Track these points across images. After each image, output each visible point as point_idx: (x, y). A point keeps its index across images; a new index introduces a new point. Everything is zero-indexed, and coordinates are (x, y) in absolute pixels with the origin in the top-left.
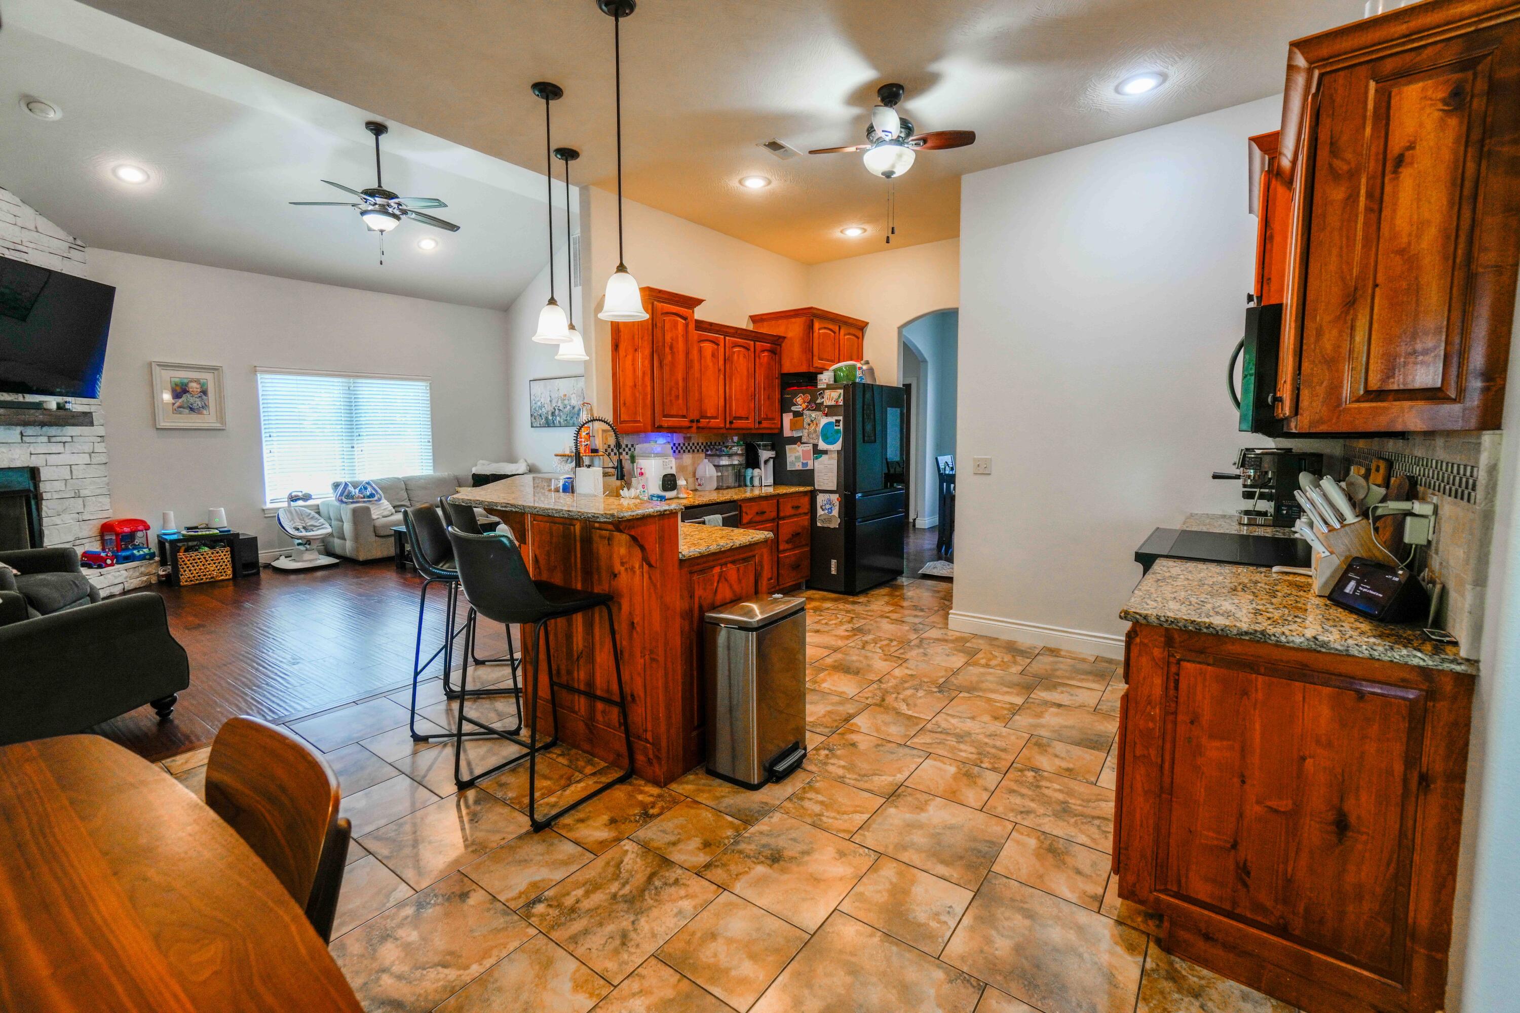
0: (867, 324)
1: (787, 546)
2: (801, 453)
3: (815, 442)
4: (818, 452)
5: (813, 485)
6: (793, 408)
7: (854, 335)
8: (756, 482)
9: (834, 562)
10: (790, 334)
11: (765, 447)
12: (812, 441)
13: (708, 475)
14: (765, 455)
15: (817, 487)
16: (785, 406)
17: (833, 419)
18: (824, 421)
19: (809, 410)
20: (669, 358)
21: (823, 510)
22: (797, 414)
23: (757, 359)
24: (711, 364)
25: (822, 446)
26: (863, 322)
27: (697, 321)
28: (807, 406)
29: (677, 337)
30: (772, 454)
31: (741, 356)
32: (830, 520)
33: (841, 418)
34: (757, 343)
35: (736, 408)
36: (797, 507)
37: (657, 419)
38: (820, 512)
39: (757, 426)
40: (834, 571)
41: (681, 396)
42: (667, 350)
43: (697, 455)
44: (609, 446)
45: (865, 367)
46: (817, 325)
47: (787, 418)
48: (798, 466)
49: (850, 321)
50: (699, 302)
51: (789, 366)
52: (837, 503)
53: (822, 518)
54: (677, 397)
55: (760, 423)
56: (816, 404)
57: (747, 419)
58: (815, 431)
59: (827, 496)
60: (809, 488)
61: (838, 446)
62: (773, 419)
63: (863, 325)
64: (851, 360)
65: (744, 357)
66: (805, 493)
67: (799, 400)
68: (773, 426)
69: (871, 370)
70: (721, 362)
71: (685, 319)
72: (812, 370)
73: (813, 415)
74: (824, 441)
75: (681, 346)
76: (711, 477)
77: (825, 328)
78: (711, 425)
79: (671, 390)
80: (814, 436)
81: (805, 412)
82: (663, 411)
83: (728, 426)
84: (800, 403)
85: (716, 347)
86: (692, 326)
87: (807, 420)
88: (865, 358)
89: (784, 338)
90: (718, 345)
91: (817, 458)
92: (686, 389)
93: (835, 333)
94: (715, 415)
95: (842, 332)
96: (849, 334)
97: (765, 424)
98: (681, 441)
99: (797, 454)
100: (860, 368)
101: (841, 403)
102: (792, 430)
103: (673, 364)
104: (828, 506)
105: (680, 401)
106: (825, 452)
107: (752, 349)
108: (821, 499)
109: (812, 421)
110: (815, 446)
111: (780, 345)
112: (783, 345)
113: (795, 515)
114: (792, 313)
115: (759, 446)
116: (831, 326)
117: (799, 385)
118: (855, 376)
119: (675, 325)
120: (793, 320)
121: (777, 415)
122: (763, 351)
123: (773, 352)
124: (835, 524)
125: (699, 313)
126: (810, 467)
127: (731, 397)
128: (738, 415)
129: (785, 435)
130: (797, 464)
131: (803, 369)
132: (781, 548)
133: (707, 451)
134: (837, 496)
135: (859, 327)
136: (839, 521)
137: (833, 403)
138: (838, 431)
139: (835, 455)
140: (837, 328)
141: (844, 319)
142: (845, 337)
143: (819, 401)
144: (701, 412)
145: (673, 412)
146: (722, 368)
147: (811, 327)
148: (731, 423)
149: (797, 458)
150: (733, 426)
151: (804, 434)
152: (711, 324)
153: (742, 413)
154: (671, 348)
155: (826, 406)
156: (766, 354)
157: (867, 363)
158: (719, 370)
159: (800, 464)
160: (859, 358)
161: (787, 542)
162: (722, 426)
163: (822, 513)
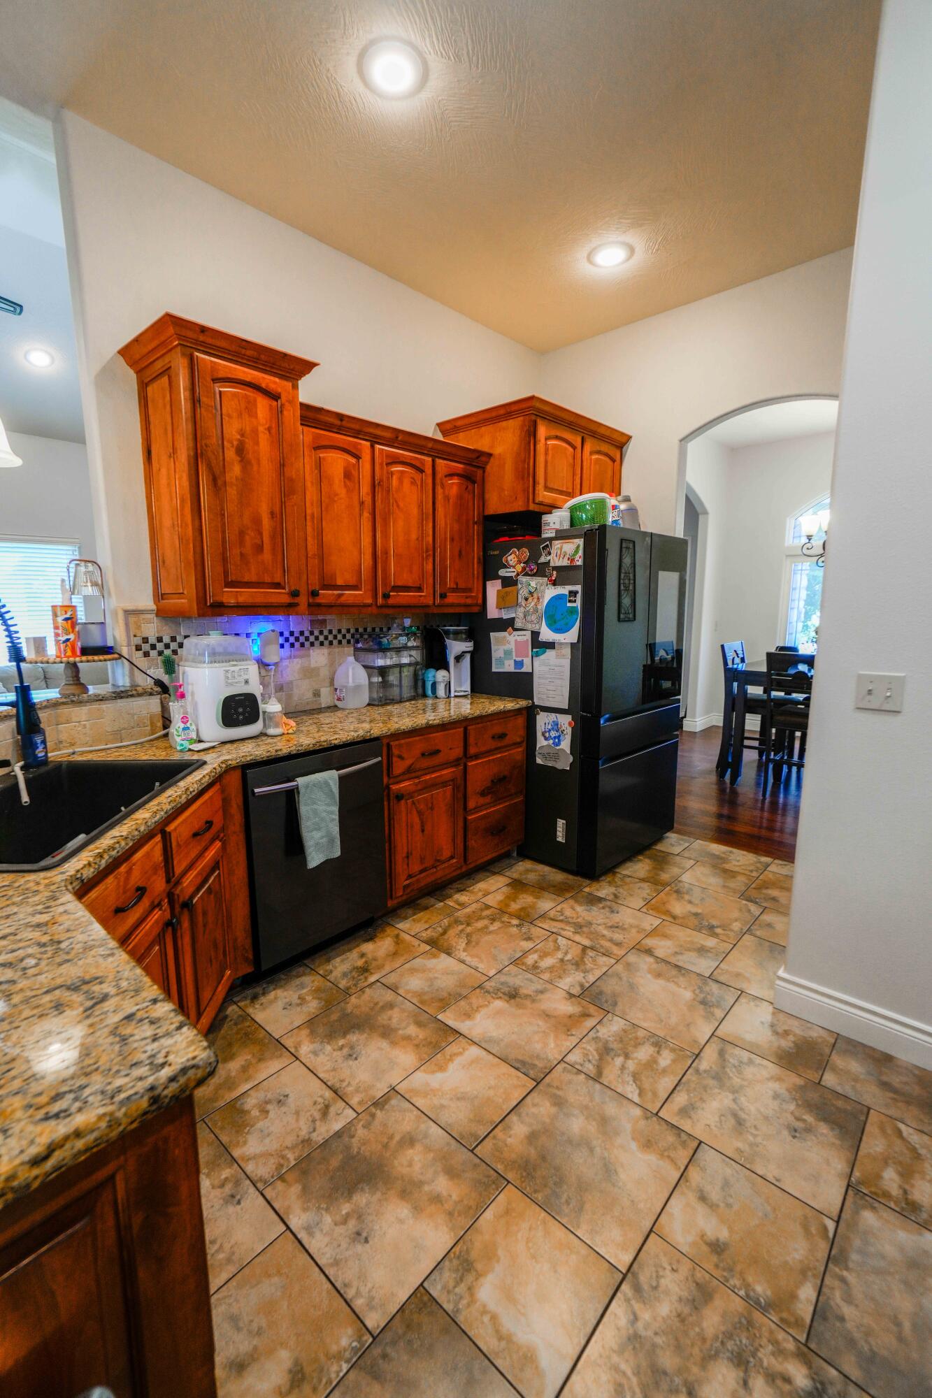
0: (629, 438)
1: (482, 801)
2: (512, 646)
3: (536, 628)
4: (539, 645)
5: (532, 698)
6: (502, 573)
7: (607, 455)
8: (441, 691)
9: (561, 823)
10: (497, 450)
11: (457, 636)
12: (529, 626)
13: (351, 683)
14: (456, 647)
15: (537, 703)
16: (489, 569)
17: (564, 590)
18: (550, 592)
19: (527, 575)
20: (236, 470)
21: (546, 739)
22: (509, 582)
23: (439, 490)
24: (342, 492)
25: (547, 634)
26: (623, 434)
27: (305, 407)
28: (524, 569)
29: (255, 431)
30: (467, 646)
31: (406, 482)
32: (556, 756)
33: (578, 588)
34: (439, 461)
35: (396, 572)
36: (502, 736)
37: (210, 589)
38: (541, 742)
39: (438, 601)
40: (561, 837)
41: (267, 546)
42: (230, 454)
43: (336, 650)
44: (145, 640)
45: (623, 507)
46: (542, 431)
47: (493, 588)
48: (509, 667)
49: (602, 431)
50: (306, 367)
51: (496, 505)
52: (569, 731)
53: (545, 751)
54: (259, 548)
55: (443, 596)
56: (538, 565)
57: (419, 589)
58: (536, 611)
59: (553, 717)
60: (523, 703)
61: (572, 635)
62: (470, 590)
63: (624, 440)
64: (601, 491)
65: (413, 483)
66: (519, 711)
67: (511, 559)
68: (469, 601)
69: (633, 511)
70: (365, 489)
71: (274, 396)
72: (532, 507)
73: (533, 584)
74: (549, 626)
75: (264, 447)
76: (358, 688)
77: (557, 438)
78: (342, 600)
79: (242, 534)
80: (534, 617)
81: (520, 578)
82: (226, 573)
83: (380, 601)
84: (514, 561)
85: (353, 461)
86: (292, 416)
87: (523, 592)
88: (624, 492)
89: (490, 455)
90: (358, 457)
91: (537, 655)
92: (279, 533)
93: (574, 448)
94: (353, 582)
95: (588, 447)
96: (599, 452)
97: (452, 598)
98: (306, 627)
99: (506, 647)
100: (614, 507)
101: (580, 562)
102: (499, 607)
103: (246, 485)
104: (553, 734)
105: (267, 556)
106: (551, 645)
107: (429, 471)
108: (543, 720)
109: (531, 593)
110: (535, 635)
111: (484, 469)
112: (488, 468)
113: (496, 749)
114: (502, 412)
115: (447, 633)
116: (568, 435)
117: (511, 533)
118: (605, 518)
119: (250, 409)
120: (504, 424)
121: (477, 585)
122: (451, 475)
123: (468, 478)
124: (565, 763)
125: (309, 391)
126: (526, 668)
127: (386, 553)
128: (400, 583)
129: (489, 617)
130: (507, 663)
131: (518, 506)
132: (471, 804)
133: (357, 642)
134: (568, 718)
135: (616, 443)
136: (571, 759)
137: (565, 563)
138: (573, 610)
139: (567, 651)
140: (579, 440)
141: (592, 427)
142: (591, 456)
143: (543, 560)
144: (322, 577)
145: (251, 576)
146: (368, 500)
147: (532, 433)
148: (386, 596)
149: (508, 653)
150: (391, 601)
151: (518, 614)
152: (341, 417)
153: (407, 579)
154: (240, 450)
155: (555, 568)
156: (455, 480)
157: (627, 499)
158: (362, 503)
159: (512, 663)
160: (615, 490)
161: (483, 794)
162: (369, 601)
163: (545, 743)
